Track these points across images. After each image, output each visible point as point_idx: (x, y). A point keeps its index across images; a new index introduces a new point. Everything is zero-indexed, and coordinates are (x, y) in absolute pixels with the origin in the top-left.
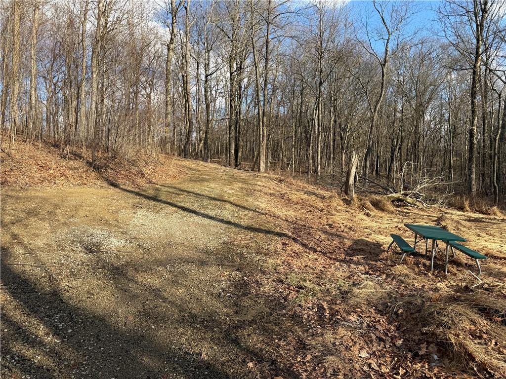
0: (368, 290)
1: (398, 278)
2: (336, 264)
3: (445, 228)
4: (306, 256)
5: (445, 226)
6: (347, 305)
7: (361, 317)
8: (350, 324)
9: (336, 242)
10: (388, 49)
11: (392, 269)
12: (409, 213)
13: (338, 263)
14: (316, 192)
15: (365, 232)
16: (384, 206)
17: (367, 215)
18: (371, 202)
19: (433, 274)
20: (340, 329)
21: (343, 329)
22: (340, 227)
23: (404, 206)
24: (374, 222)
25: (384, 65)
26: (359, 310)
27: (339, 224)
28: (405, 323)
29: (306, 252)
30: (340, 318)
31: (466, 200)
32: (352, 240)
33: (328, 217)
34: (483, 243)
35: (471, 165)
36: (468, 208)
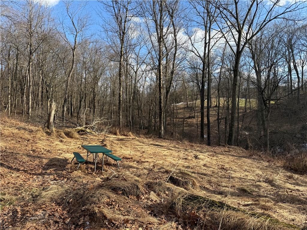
0: (53, 191)
1: (74, 179)
2: (34, 178)
3: (105, 145)
4: (9, 176)
5: (106, 144)
6: (36, 205)
7: (45, 210)
8: (35, 218)
9: (37, 162)
10: (76, 41)
11: (71, 174)
12: (88, 138)
13: (36, 176)
14: (27, 127)
15: (58, 153)
16: (72, 135)
17: (61, 141)
18: (64, 133)
19: (95, 173)
20: (28, 223)
21: (30, 223)
22: (41, 151)
23: (85, 134)
24: (65, 146)
25: (74, 50)
26: (44, 206)
27: (40, 149)
28: (73, 207)
29: (10, 172)
30: (29, 215)
31: (118, 129)
32: (49, 158)
33: (33, 145)
34: (123, 151)
35: (120, 111)
36: (118, 134)
